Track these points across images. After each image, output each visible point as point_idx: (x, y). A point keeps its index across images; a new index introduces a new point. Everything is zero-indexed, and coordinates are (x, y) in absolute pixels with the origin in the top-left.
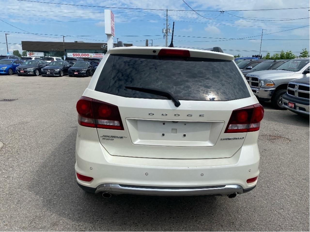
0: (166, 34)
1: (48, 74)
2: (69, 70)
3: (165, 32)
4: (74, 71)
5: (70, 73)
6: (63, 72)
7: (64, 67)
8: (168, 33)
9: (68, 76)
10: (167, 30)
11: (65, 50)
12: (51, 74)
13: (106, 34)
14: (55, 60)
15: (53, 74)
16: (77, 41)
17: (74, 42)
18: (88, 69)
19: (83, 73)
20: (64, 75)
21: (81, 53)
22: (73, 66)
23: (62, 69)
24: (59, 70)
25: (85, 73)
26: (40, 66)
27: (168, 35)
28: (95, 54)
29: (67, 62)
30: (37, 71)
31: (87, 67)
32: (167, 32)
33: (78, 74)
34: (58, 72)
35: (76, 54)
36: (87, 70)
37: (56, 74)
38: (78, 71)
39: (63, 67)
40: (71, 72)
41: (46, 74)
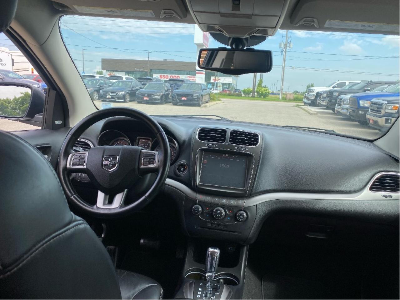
0: (284, 50)
1: (109, 98)
2: (138, 94)
3: (282, 46)
4: (143, 95)
5: (138, 98)
6: (129, 97)
7: (132, 89)
8: (288, 48)
9: (136, 102)
10: (287, 44)
11: (151, 70)
12: (112, 98)
13: (195, 44)
14: (124, 79)
15: (115, 99)
16: (166, 60)
17: (163, 60)
18: (164, 93)
19: (156, 99)
20: (130, 101)
21: (170, 74)
22: (144, 88)
23: (129, 92)
24: (123, 93)
25: (159, 99)
26: (101, 86)
27: (287, 50)
28: (187, 76)
29: (138, 83)
30: (95, 94)
31: (164, 91)
32: (286, 47)
33: (148, 100)
34: (122, 96)
35: (163, 76)
36: (163, 95)
37: (118, 98)
38: (149, 95)
39: (130, 89)
40: (140, 96)
41: (106, 98)
